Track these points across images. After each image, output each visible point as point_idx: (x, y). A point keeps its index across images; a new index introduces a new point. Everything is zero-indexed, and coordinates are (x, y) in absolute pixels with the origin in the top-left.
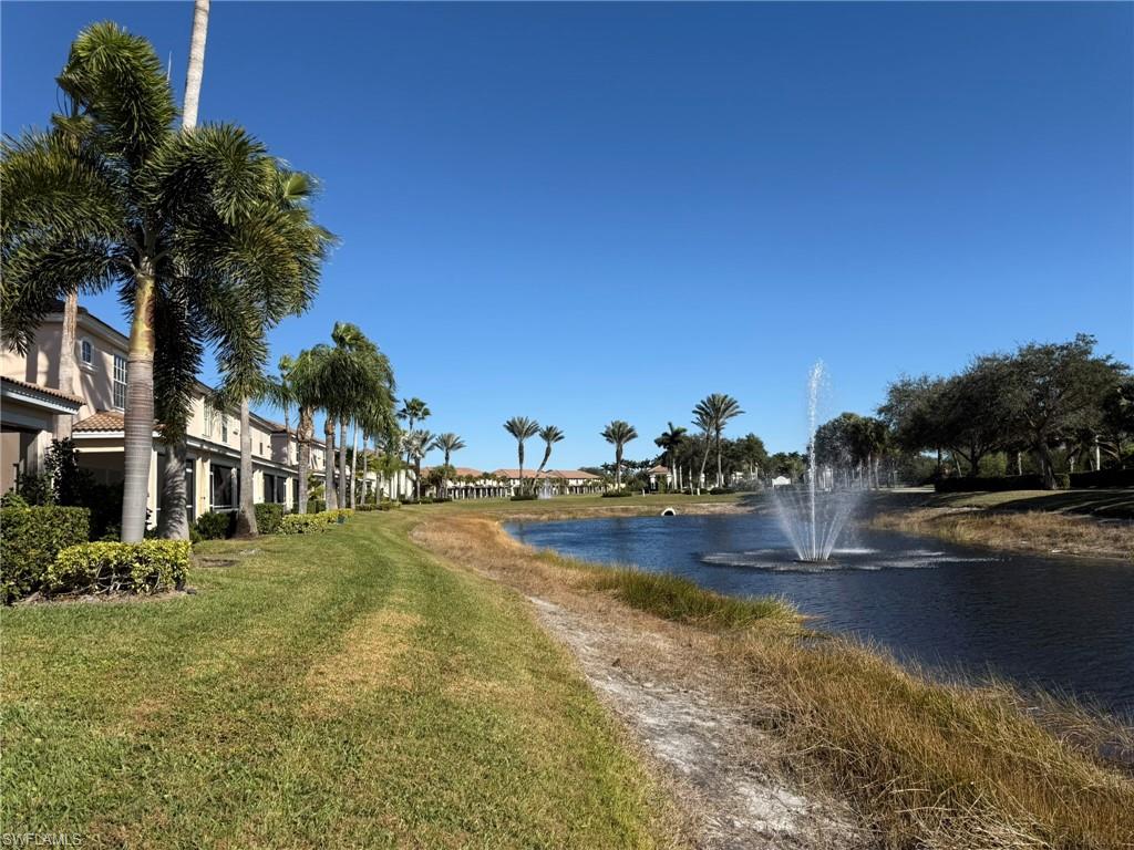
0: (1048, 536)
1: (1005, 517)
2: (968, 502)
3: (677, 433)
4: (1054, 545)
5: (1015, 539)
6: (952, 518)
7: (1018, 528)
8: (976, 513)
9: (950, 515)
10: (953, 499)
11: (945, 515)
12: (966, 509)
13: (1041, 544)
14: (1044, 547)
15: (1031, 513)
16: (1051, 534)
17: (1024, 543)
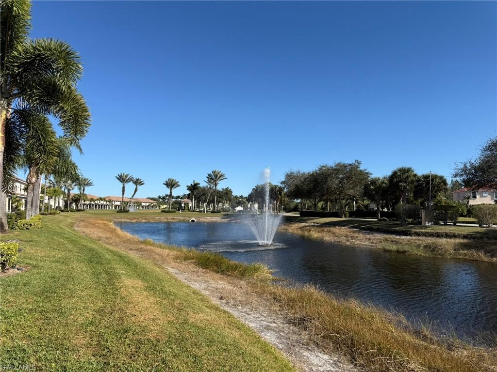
0: (346, 237)
1: (328, 228)
2: (313, 221)
3: (196, 185)
4: (348, 240)
5: (333, 238)
6: (308, 228)
7: (334, 233)
8: (317, 226)
9: (307, 226)
10: (307, 220)
11: (306, 226)
12: (313, 224)
13: (343, 240)
14: (344, 241)
15: (337, 227)
16: (346, 236)
17: (337, 239)
